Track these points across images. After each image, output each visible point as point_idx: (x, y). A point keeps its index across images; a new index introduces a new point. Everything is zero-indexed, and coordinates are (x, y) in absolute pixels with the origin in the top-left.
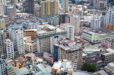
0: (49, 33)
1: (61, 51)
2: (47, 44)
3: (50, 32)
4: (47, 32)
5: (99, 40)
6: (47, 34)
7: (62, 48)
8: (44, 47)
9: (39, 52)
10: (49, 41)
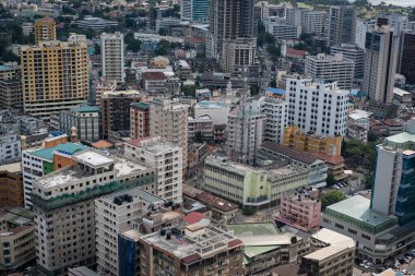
0: (88, 183)
1: (156, 262)
2: (79, 231)
3: (90, 179)
4: (76, 181)
5: (269, 196)
6: (77, 189)
7: (161, 247)
8: (68, 242)
9: (46, 266)
10: (86, 215)
